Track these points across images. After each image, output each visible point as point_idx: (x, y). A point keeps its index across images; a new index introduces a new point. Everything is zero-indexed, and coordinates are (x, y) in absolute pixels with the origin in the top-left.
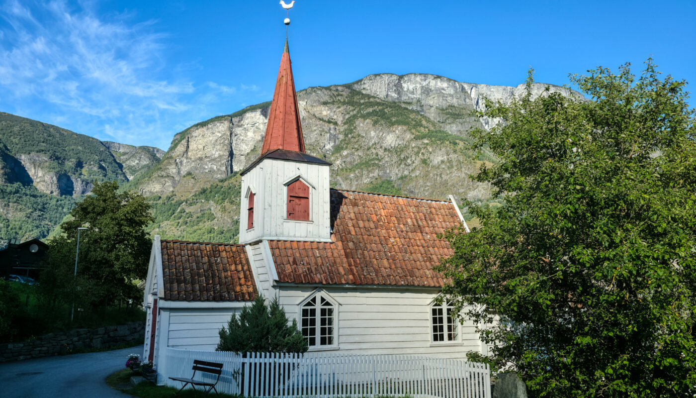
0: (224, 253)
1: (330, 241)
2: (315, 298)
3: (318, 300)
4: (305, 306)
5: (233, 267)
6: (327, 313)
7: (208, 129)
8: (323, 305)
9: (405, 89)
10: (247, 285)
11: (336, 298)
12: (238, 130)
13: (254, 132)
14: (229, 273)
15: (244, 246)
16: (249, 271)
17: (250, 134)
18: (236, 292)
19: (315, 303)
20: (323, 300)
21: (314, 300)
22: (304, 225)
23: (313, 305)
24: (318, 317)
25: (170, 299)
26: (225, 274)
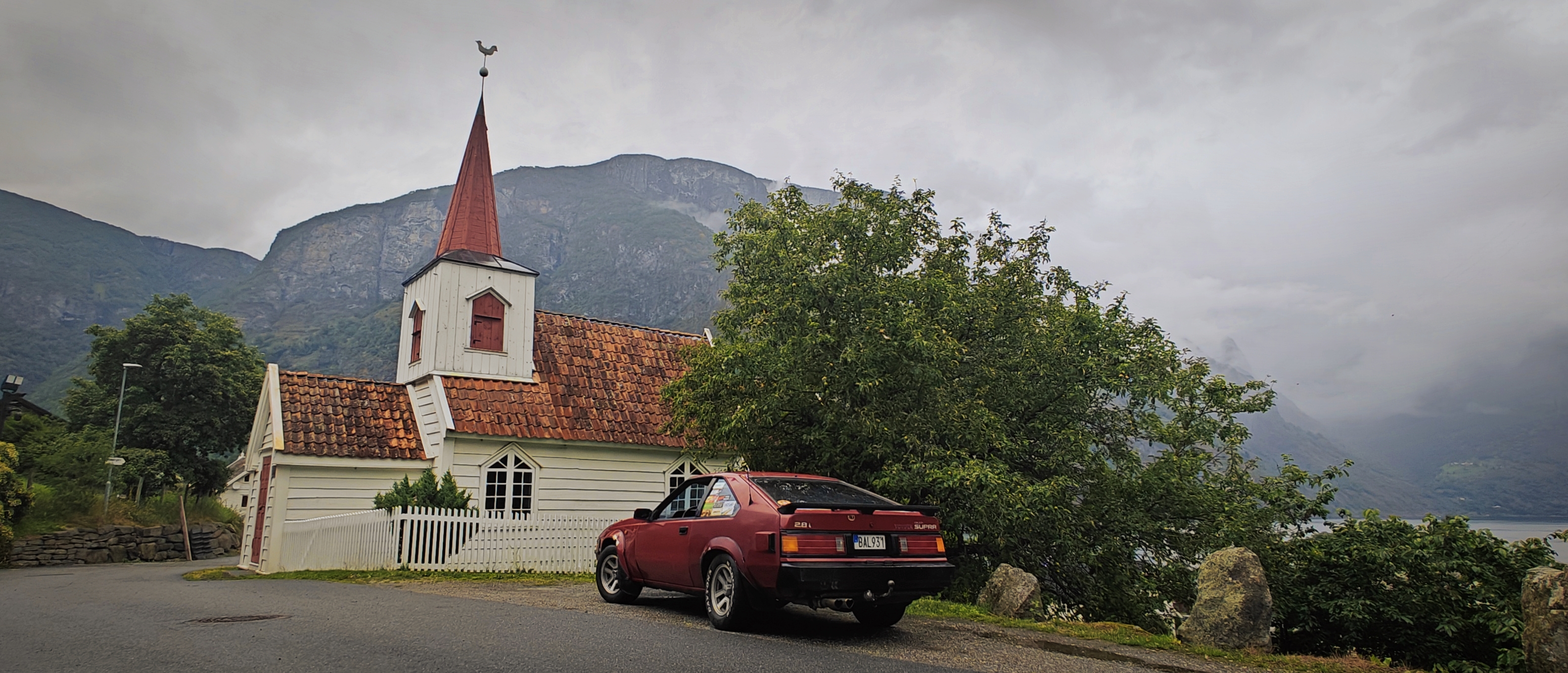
0: (375, 394)
1: (531, 381)
2: (506, 457)
3: (511, 461)
4: (491, 467)
5: (387, 414)
6: (524, 480)
7: (340, 225)
8: (517, 468)
9: (675, 182)
10: (408, 439)
11: (534, 458)
12: (394, 231)
14: (381, 421)
15: (404, 386)
16: (412, 420)
17: (414, 238)
18: (390, 447)
19: (506, 465)
20: (517, 460)
21: (505, 460)
22: (495, 357)
23: (503, 467)
24: (510, 484)
25: (292, 453)
26: (373, 423)
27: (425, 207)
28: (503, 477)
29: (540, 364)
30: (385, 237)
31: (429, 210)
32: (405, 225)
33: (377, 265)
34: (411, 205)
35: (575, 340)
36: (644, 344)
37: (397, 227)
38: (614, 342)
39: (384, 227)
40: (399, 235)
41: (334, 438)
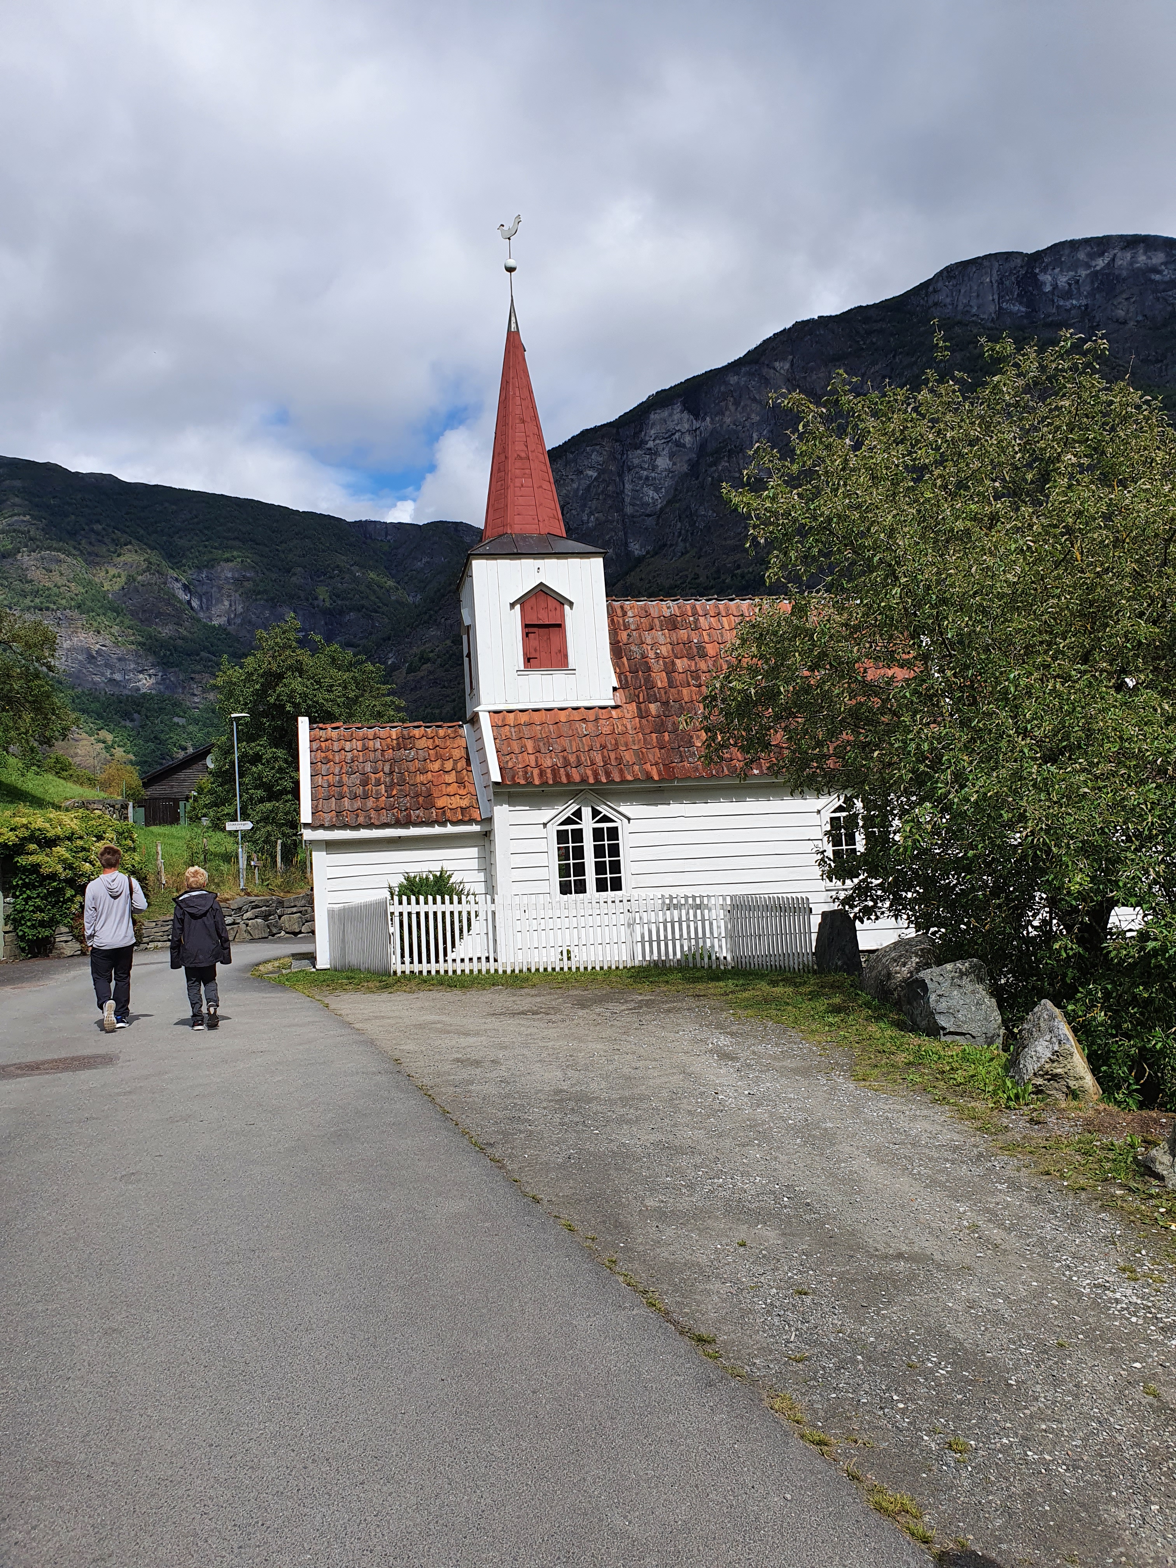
0: (424, 740)
1: (612, 702)
2: (580, 811)
3: (587, 814)
4: (562, 824)
6: (608, 837)
8: (596, 822)
9: (1048, 288)
10: (461, 795)
11: (618, 808)
12: (636, 457)
13: (672, 456)
14: (429, 775)
15: (460, 726)
16: (467, 770)
17: (663, 462)
18: (438, 809)
19: (581, 820)
20: (596, 813)
21: (578, 814)
22: (559, 677)
23: (578, 823)
24: (588, 844)
25: (322, 827)
26: (421, 778)
27: (671, 415)
28: (578, 835)
29: (626, 677)
30: (625, 469)
31: (676, 417)
32: (648, 446)
33: (620, 510)
34: (652, 416)
37: (639, 452)
39: (622, 454)
40: (644, 461)
41: (370, 803)
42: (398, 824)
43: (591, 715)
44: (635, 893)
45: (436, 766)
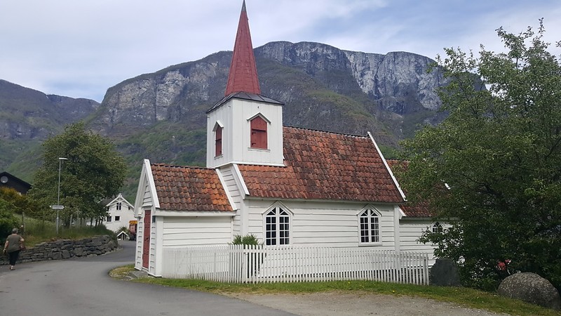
0: (200, 174)
1: (284, 166)
2: (275, 209)
3: (278, 211)
4: (268, 214)
6: (285, 221)
7: (135, 84)
8: (281, 214)
9: (298, 55)
10: (222, 200)
11: (290, 209)
13: (174, 88)
14: (207, 190)
15: (214, 170)
16: (222, 189)
17: (171, 90)
18: (214, 204)
20: (281, 210)
22: (263, 152)
23: (274, 214)
24: (278, 224)
25: (165, 209)
26: (203, 191)
27: (175, 74)
28: (274, 220)
29: (287, 155)
30: (157, 89)
31: (177, 75)
32: (166, 83)
33: (154, 104)
34: (168, 73)
35: (303, 141)
36: (338, 141)
37: (162, 84)
38: (322, 141)
39: (156, 85)
41: (184, 200)
42: (198, 210)
43: (277, 170)
44: (294, 246)
45: (209, 186)
